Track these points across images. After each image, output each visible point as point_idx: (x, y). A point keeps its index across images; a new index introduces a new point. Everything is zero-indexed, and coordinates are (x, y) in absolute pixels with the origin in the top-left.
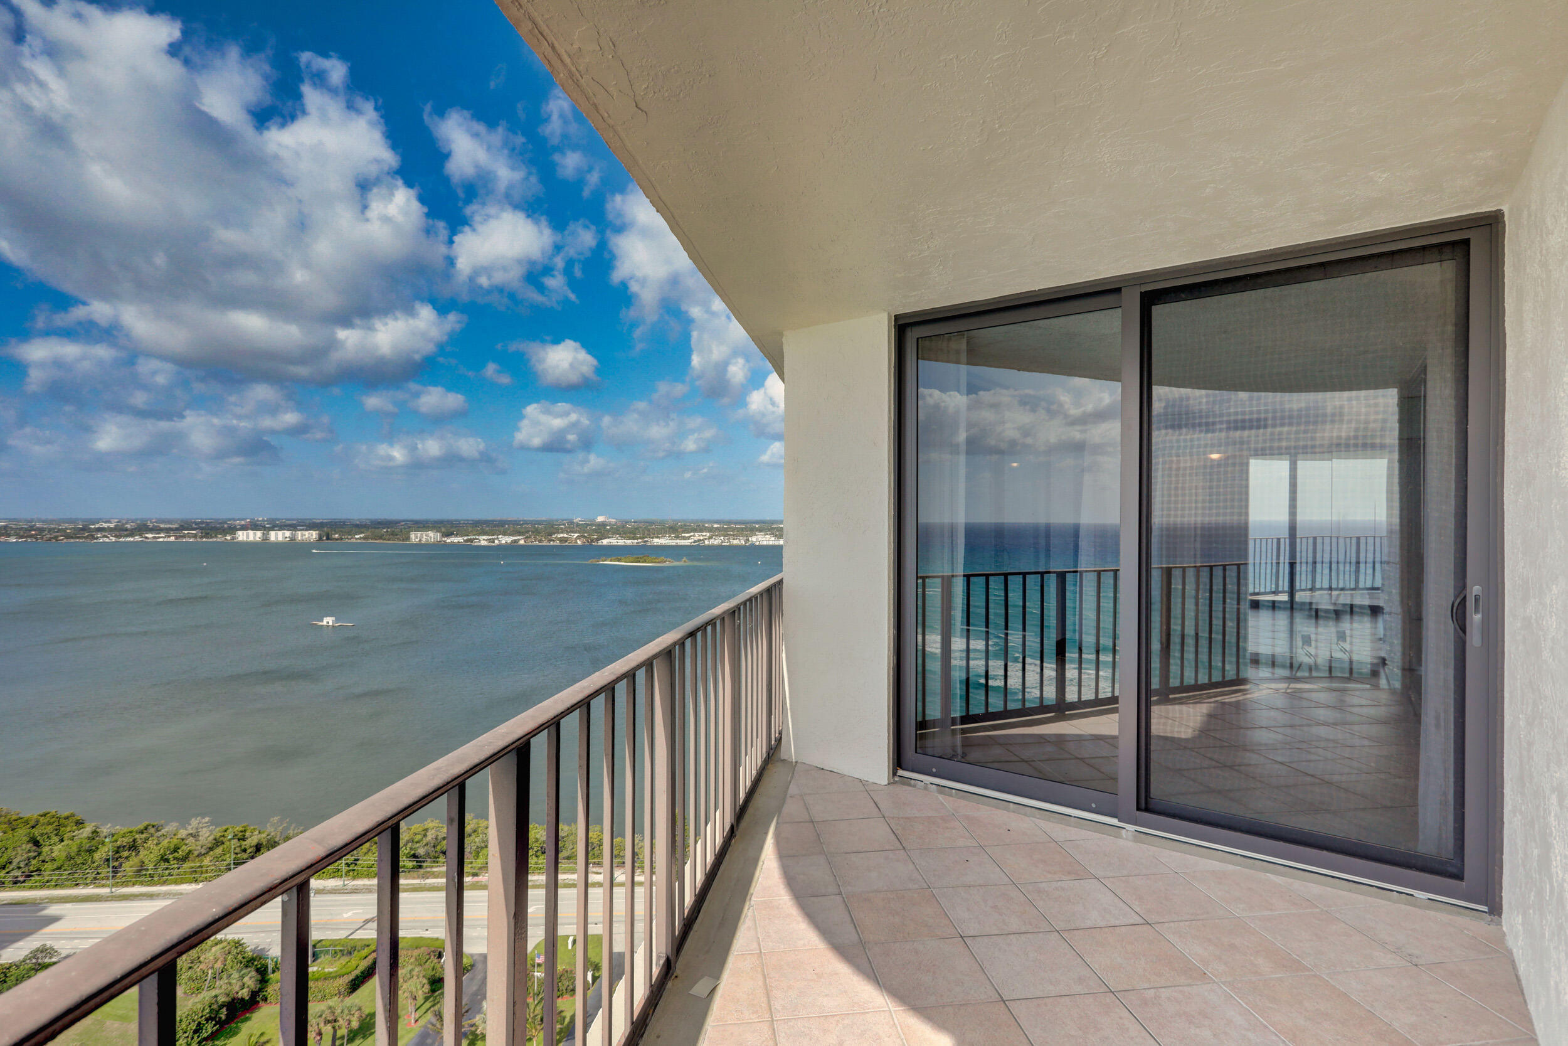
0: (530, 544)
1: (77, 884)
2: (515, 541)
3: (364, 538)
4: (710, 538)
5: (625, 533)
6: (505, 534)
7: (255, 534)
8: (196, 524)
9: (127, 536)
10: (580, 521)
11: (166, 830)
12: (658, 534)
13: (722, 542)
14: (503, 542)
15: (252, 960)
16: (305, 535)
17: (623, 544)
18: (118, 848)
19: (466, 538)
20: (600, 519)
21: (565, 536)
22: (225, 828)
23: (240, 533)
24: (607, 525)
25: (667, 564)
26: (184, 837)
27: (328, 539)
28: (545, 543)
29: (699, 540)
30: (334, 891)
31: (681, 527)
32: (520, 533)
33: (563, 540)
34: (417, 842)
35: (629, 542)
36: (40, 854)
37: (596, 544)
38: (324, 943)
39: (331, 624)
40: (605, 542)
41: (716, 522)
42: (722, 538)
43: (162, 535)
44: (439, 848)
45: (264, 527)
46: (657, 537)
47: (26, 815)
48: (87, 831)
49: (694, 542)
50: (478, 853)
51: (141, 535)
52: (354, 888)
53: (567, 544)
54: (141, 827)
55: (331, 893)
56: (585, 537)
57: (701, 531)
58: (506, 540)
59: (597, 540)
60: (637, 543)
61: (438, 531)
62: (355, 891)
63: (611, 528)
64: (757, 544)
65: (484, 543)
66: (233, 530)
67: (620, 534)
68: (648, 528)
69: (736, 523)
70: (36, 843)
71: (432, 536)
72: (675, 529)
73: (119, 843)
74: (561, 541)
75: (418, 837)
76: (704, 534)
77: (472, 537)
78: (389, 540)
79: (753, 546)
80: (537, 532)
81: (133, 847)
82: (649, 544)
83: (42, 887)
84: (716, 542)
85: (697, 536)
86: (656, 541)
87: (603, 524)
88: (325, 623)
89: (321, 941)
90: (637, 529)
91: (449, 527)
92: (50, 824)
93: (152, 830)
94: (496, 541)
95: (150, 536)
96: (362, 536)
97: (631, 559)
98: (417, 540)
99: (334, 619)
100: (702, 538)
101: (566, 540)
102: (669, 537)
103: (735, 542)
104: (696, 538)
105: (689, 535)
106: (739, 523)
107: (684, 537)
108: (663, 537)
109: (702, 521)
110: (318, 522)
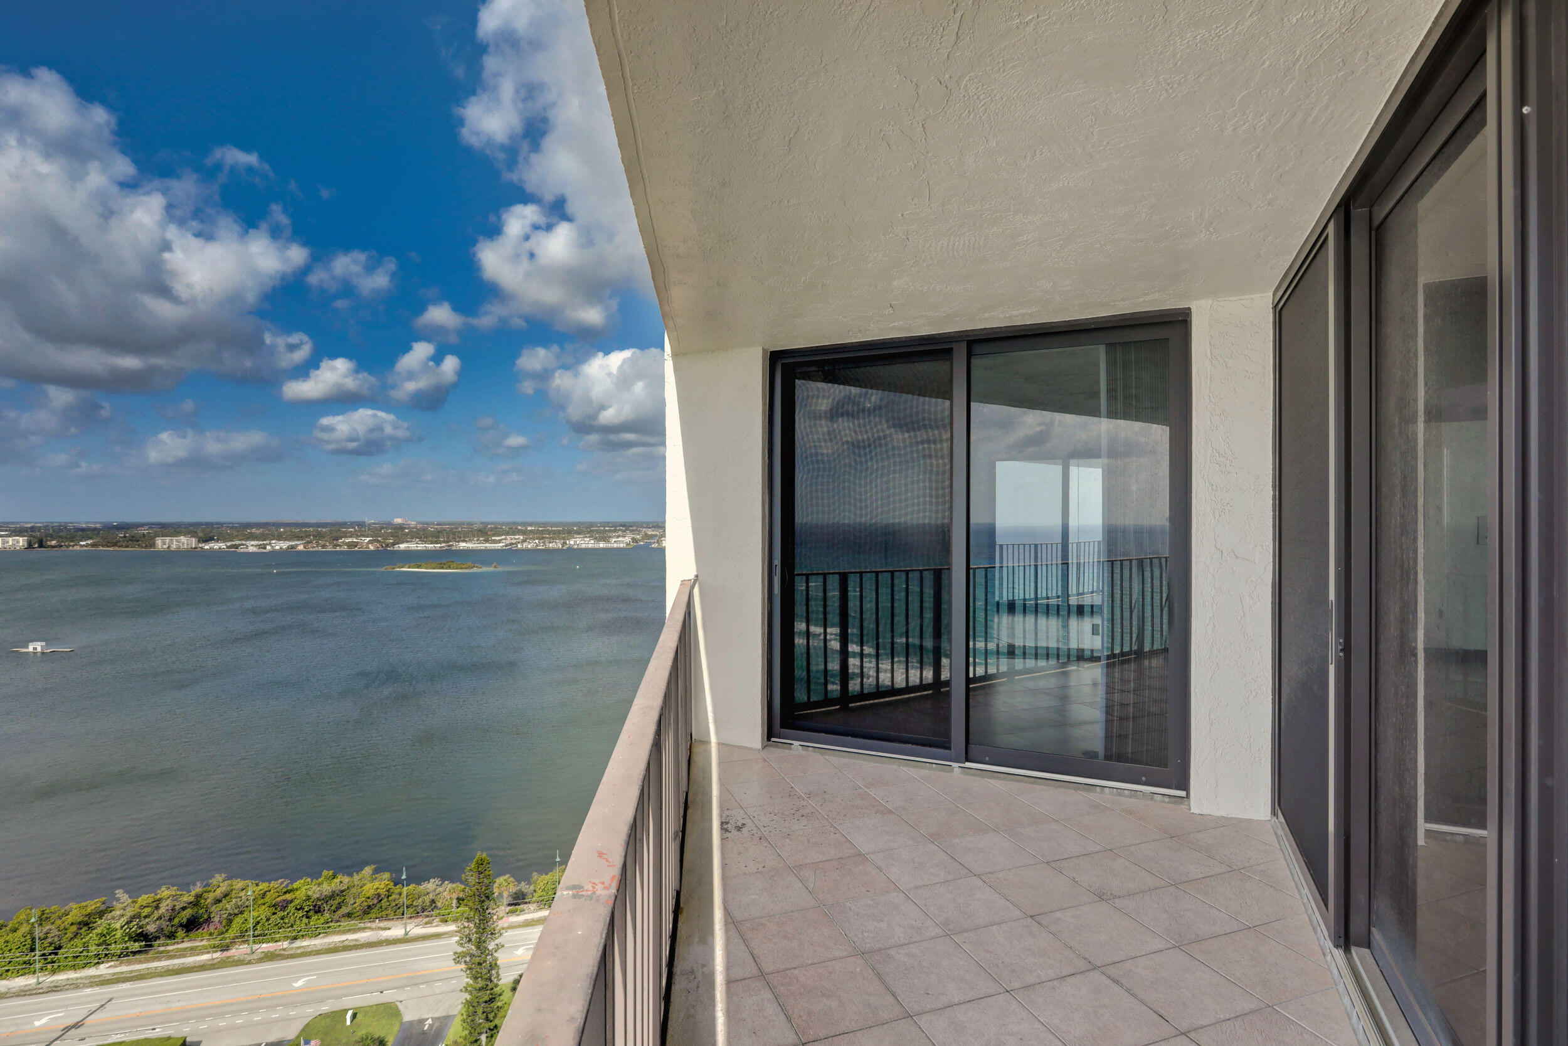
0: (311, 549)
2: (293, 547)
3: (93, 545)
4: (524, 541)
5: (426, 537)
6: (280, 538)
10: (373, 524)
12: (464, 537)
13: (537, 546)
14: (278, 548)
16: (8, 542)
17: (424, 548)
19: (229, 544)
20: (398, 521)
21: (355, 540)
24: (405, 528)
25: (475, 570)
27: (41, 546)
28: (329, 548)
29: (511, 544)
30: (23, 993)
31: (491, 529)
32: (298, 538)
33: (350, 545)
34: (145, 917)
35: (430, 546)
37: (392, 549)
39: (39, 649)
40: (403, 546)
41: (531, 525)
42: (537, 541)
44: (176, 921)
46: (464, 541)
49: (506, 546)
50: (230, 922)
52: (52, 985)
53: (356, 549)
56: (379, 541)
57: (514, 533)
58: (280, 545)
59: (393, 544)
60: (440, 547)
61: (192, 536)
62: (55, 989)
63: (411, 531)
64: (576, 547)
65: (251, 549)
67: (420, 538)
68: (454, 532)
69: (552, 525)
71: (185, 542)
72: (484, 532)
74: (349, 547)
75: (147, 911)
76: (517, 537)
77: (237, 542)
78: (127, 547)
79: (570, 549)
80: (319, 536)
82: (454, 548)
85: (510, 539)
86: (463, 545)
87: (401, 527)
88: (31, 649)
90: (439, 532)
91: (207, 533)
94: (268, 547)
96: (89, 542)
97: (433, 566)
98: (165, 546)
99: (44, 644)
100: (514, 541)
101: (355, 545)
102: (478, 540)
103: (551, 545)
104: (508, 542)
105: (500, 538)
106: (557, 525)
107: (494, 540)
108: (470, 541)
109: (514, 523)
110: (29, 525)
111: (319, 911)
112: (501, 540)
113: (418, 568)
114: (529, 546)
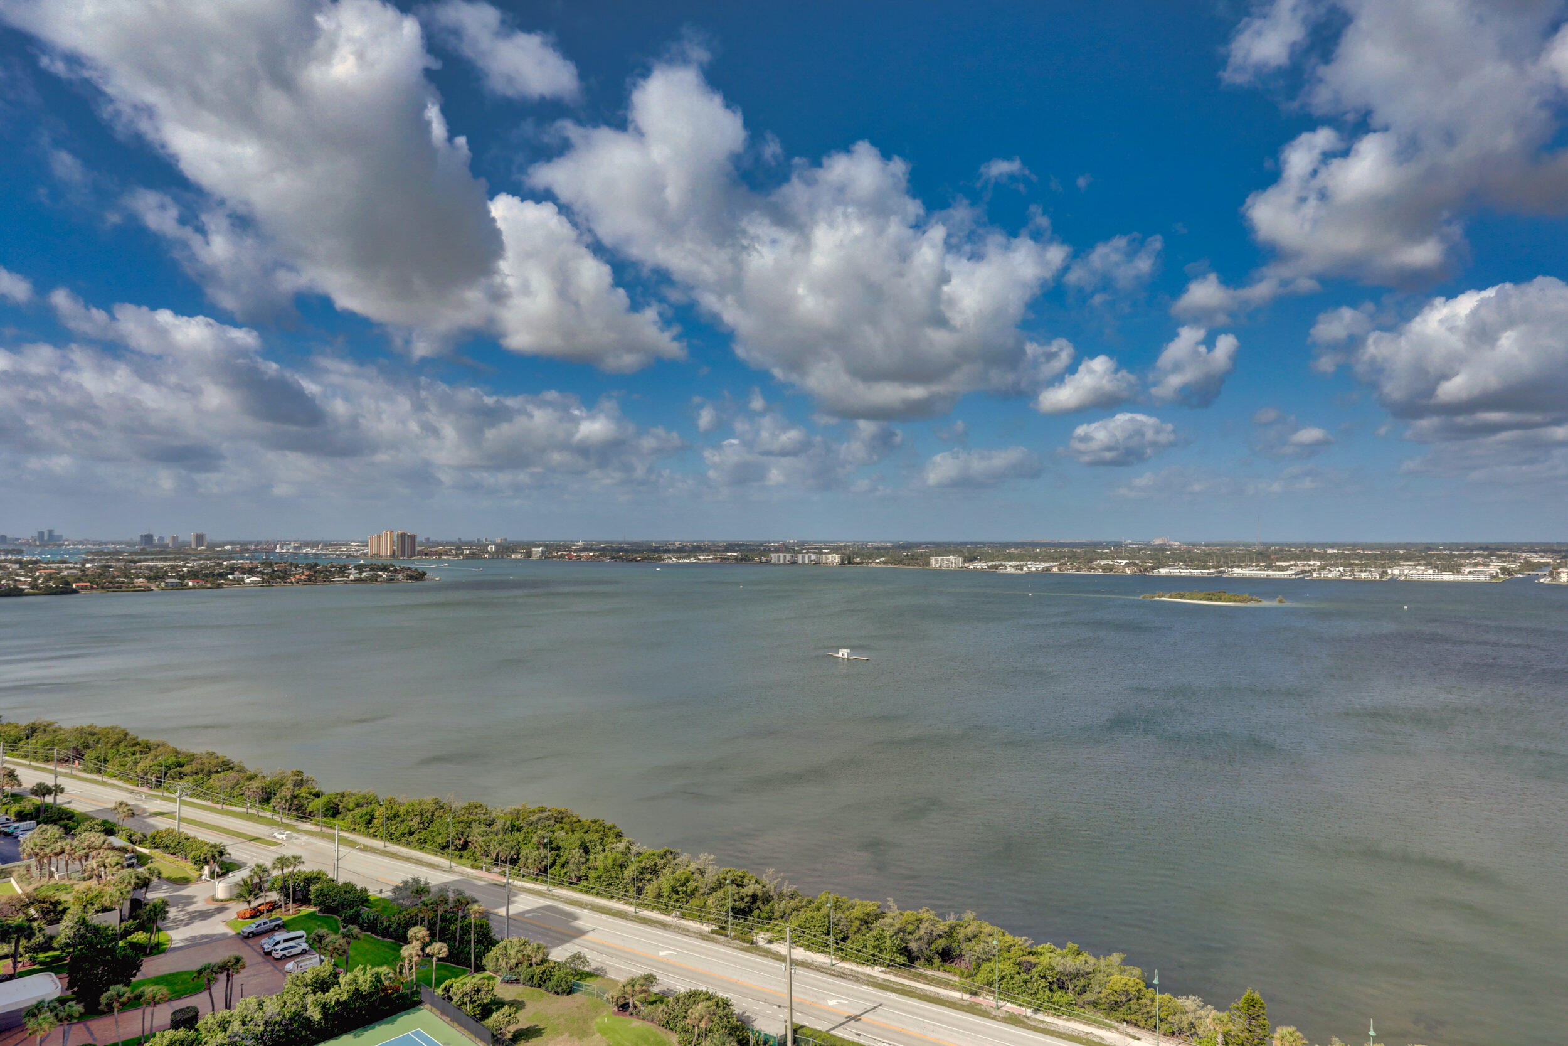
0: (1066, 572)
1: (612, 897)
2: (1047, 569)
3: (885, 563)
4: (1322, 568)
5: (1191, 561)
6: (1036, 558)
7: (785, 557)
8: (738, 545)
9: (685, 558)
10: (1131, 544)
11: (680, 859)
12: (1239, 562)
13: (1341, 575)
14: (1033, 569)
15: (736, 1028)
16: (828, 559)
17: (1189, 574)
18: (643, 868)
19: (990, 564)
20: (1159, 541)
21: (1110, 563)
22: (728, 869)
23: (773, 555)
24: (1167, 550)
25: (1253, 604)
26: (693, 870)
27: (850, 563)
28: (1084, 572)
29: (1304, 572)
30: (821, 969)
31: (1275, 552)
32: (1053, 559)
33: (1106, 568)
34: (909, 933)
35: (1197, 572)
36: (588, 860)
37: (1151, 574)
38: (804, 1030)
39: (846, 656)
40: (1163, 571)
41: (1332, 546)
42: (1341, 569)
43: (711, 557)
44: (933, 947)
45: (794, 549)
46: (1239, 567)
47: (583, 818)
48: (621, 846)
49: (1297, 574)
50: (979, 966)
51: (695, 557)
52: (841, 970)
53: (1112, 573)
54: (661, 851)
55: (818, 970)
56: (1135, 564)
57: (1307, 558)
58: (1036, 567)
59: (1153, 568)
60: (1208, 574)
61: (959, 556)
62: (842, 975)
63: (1173, 554)
64: (1403, 578)
65: (1010, 570)
66: (768, 551)
67: (1184, 562)
68: (1228, 556)
69: (1365, 547)
70: (586, 851)
71: (953, 561)
72: (1265, 556)
73: (643, 865)
74: (1104, 570)
75: (910, 928)
76: (1312, 563)
77: (997, 563)
78: (909, 565)
79: (1394, 581)
80: (1074, 557)
81: (654, 871)
82: (1225, 575)
83: (587, 892)
84: (1332, 574)
85: (1301, 565)
86: (1237, 572)
87: (1162, 549)
88: (840, 655)
89: (802, 1027)
90: (1208, 554)
91: (972, 553)
92: (597, 832)
93: (670, 857)
94: (1025, 569)
95: (702, 558)
96: (882, 560)
97: (1201, 595)
98: (937, 565)
99: (849, 651)
100: (1307, 568)
101: (1111, 568)
102: (1256, 566)
103: (1363, 575)
104: (1299, 569)
105: (1287, 564)
106: (1371, 547)
107: (1279, 566)
108: (1247, 566)
109: (1308, 544)
110: (842, 544)
111: (1063, 988)
112: (1289, 566)
113: (1181, 598)
114: (1330, 576)
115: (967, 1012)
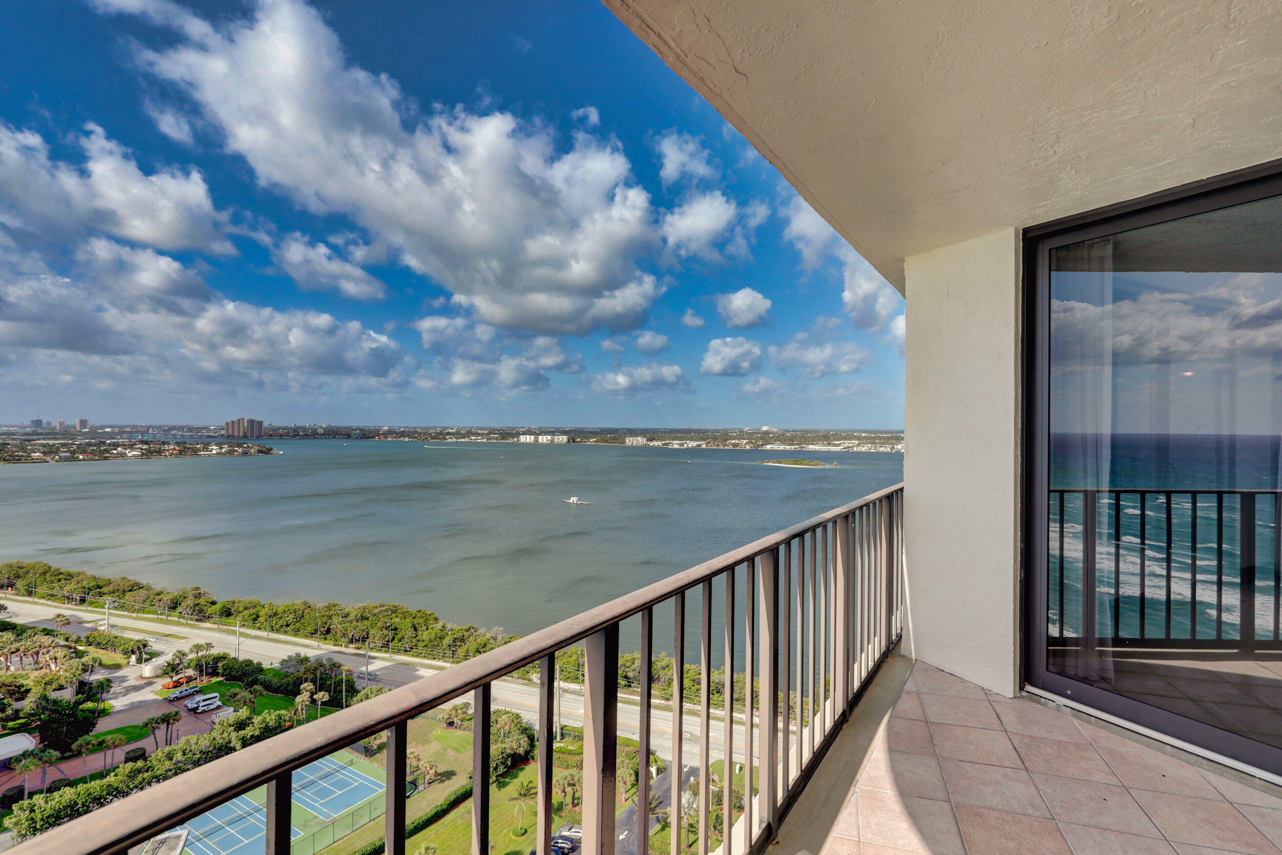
0: (710, 447)
1: (435, 658)
2: (699, 445)
3: (596, 442)
4: (858, 445)
5: (785, 441)
6: (691, 439)
7: (530, 438)
8: (498, 430)
9: (461, 438)
10: (749, 430)
11: (480, 631)
12: (812, 441)
13: (869, 449)
14: (690, 446)
15: (526, 729)
16: (559, 439)
17: (783, 449)
18: (455, 639)
19: (663, 442)
20: (765, 428)
21: (737, 442)
22: (511, 636)
23: (522, 437)
24: (770, 434)
25: (820, 467)
26: (489, 638)
27: (573, 442)
28: (721, 447)
29: (848, 447)
30: (574, 692)
31: (833, 435)
32: (703, 439)
33: (735, 445)
34: (628, 667)
35: (788, 447)
36: (417, 636)
37: (761, 448)
38: (568, 728)
39: (575, 502)
40: (768, 447)
41: (864, 432)
42: (869, 445)
43: (480, 438)
45: (536, 433)
46: (812, 444)
47: (411, 610)
48: (439, 625)
49: (844, 449)
50: (670, 683)
51: (468, 437)
53: (738, 448)
54: (467, 627)
55: (572, 693)
56: (752, 443)
57: (851, 439)
58: (692, 444)
59: (762, 445)
60: (795, 448)
61: (644, 437)
63: (774, 436)
65: (676, 446)
66: (518, 435)
67: (780, 441)
68: (805, 437)
69: (882, 432)
70: (416, 629)
71: (640, 441)
72: (827, 437)
73: (455, 636)
74: (733, 446)
75: (628, 664)
76: (853, 442)
77: (668, 442)
78: (612, 443)
80: (715, 438)
81: (462, 640)
82: (804, 449)
83: (417, 656)
84: (864, 449)
85: (847, 443)
86: (811, 447)
87: (767, 433)
88: (571, 501)
89: (566, 726)
90: (794, 437)
91: (652, 434)
92: (422, 617)
93: (473, 631)
94: (685, 445)
95: (473, 438)
96: (594, 440)
97: (790, 462)
98: (630, 443)
99: (577, 498)
100: (851, 445)
101: (737, 445)
102: (822, 444)
103: (881, 449)
104: (846, 445)
105: (839, 442)
106: (887, 432)
107: (835, 444)
108: (817, 444)
109: (851, 431)
110: (568, 429)
111: (719, 692)
112: (841, 444)
113: (779, 463)
114: (863, 450)
115: (664, 710)
